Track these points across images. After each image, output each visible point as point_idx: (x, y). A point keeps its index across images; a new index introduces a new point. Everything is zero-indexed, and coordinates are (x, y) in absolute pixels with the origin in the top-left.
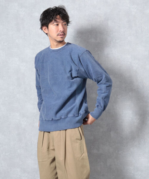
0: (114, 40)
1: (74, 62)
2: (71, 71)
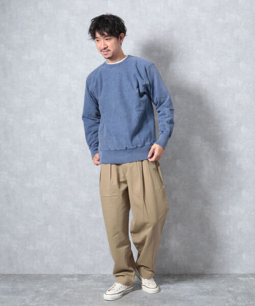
0: (181, 54)
1: (140, 75)
2: (138, 87)
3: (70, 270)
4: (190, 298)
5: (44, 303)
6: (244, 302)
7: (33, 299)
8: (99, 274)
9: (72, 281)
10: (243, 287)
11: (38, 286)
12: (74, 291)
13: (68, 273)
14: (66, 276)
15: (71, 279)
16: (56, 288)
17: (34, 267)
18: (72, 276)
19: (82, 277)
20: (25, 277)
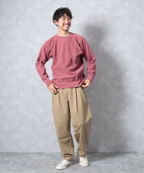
3: (33, 150)
4: (99, 165)
5: (19, 168)
6: (128, 167)
7: (13, 166)
8: (49, 152)
9: (34, 156)
10: (128, 159)
11: (16, 159)
12: (36, 162)
13: (32, 152)
14: (31, 153)
15: (34, 155)
16: (25, 160)
17: (13, 149)
18: (34, 153)
19: (40, 154)
20: (8, 154)
